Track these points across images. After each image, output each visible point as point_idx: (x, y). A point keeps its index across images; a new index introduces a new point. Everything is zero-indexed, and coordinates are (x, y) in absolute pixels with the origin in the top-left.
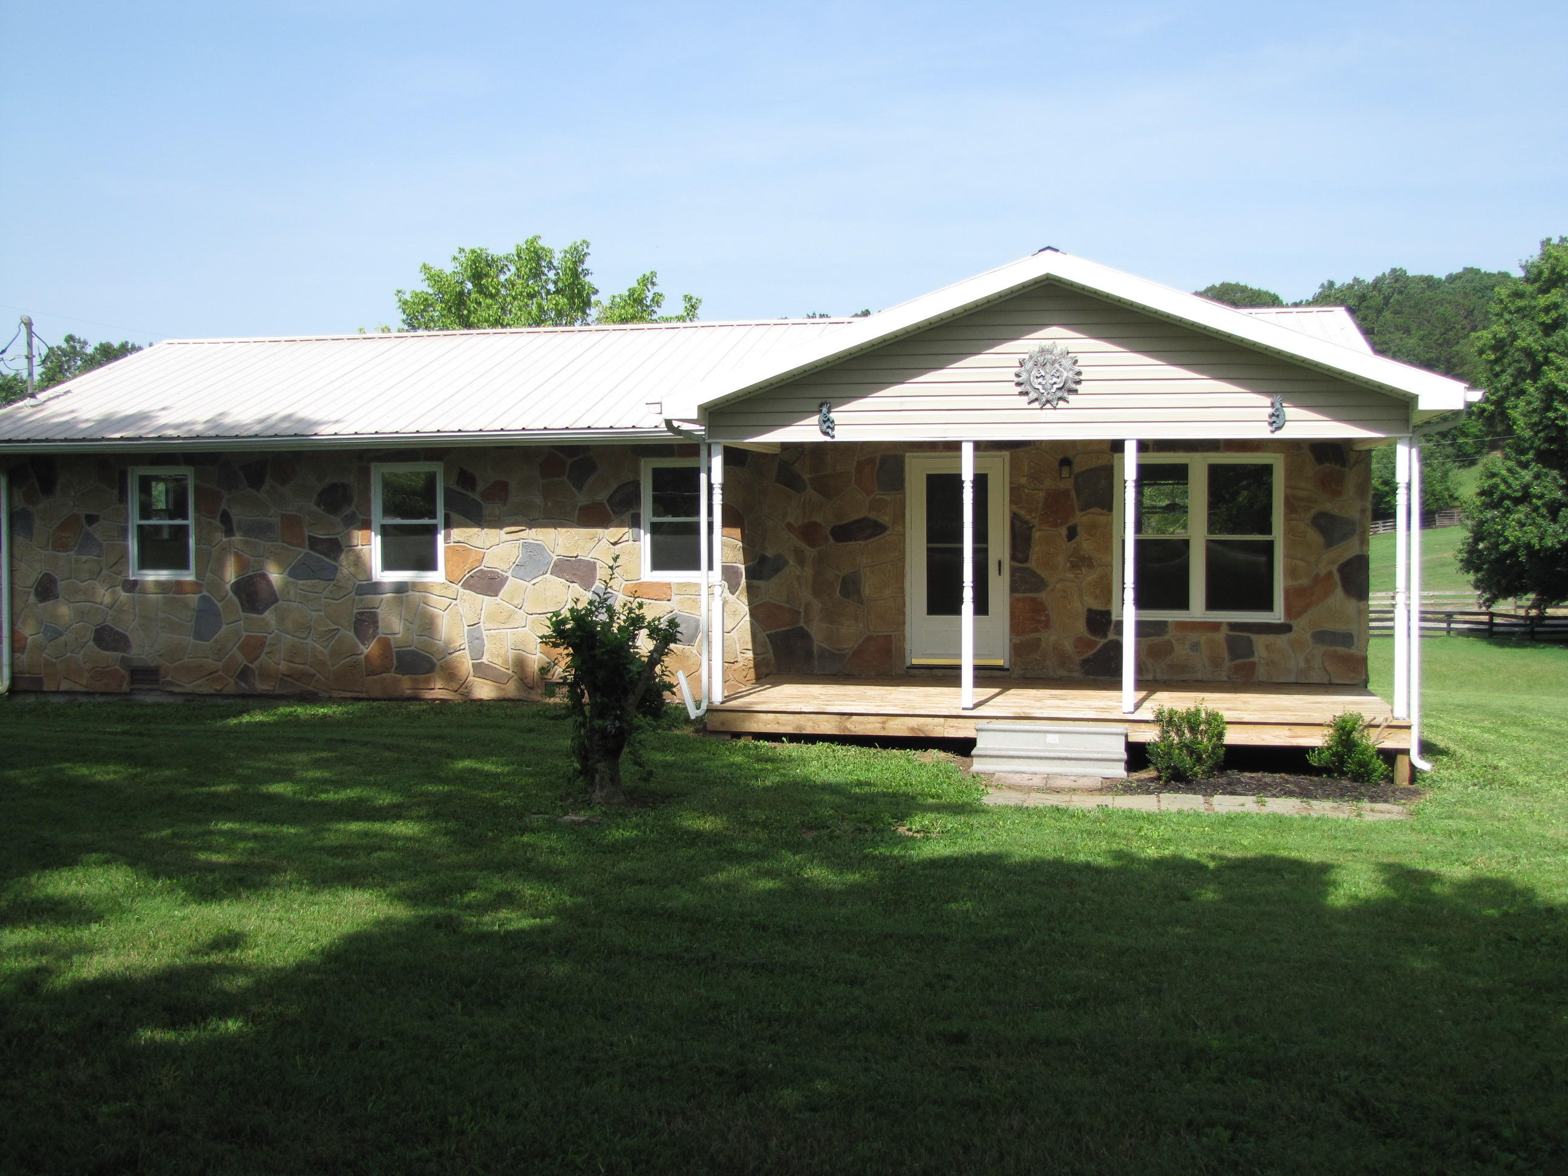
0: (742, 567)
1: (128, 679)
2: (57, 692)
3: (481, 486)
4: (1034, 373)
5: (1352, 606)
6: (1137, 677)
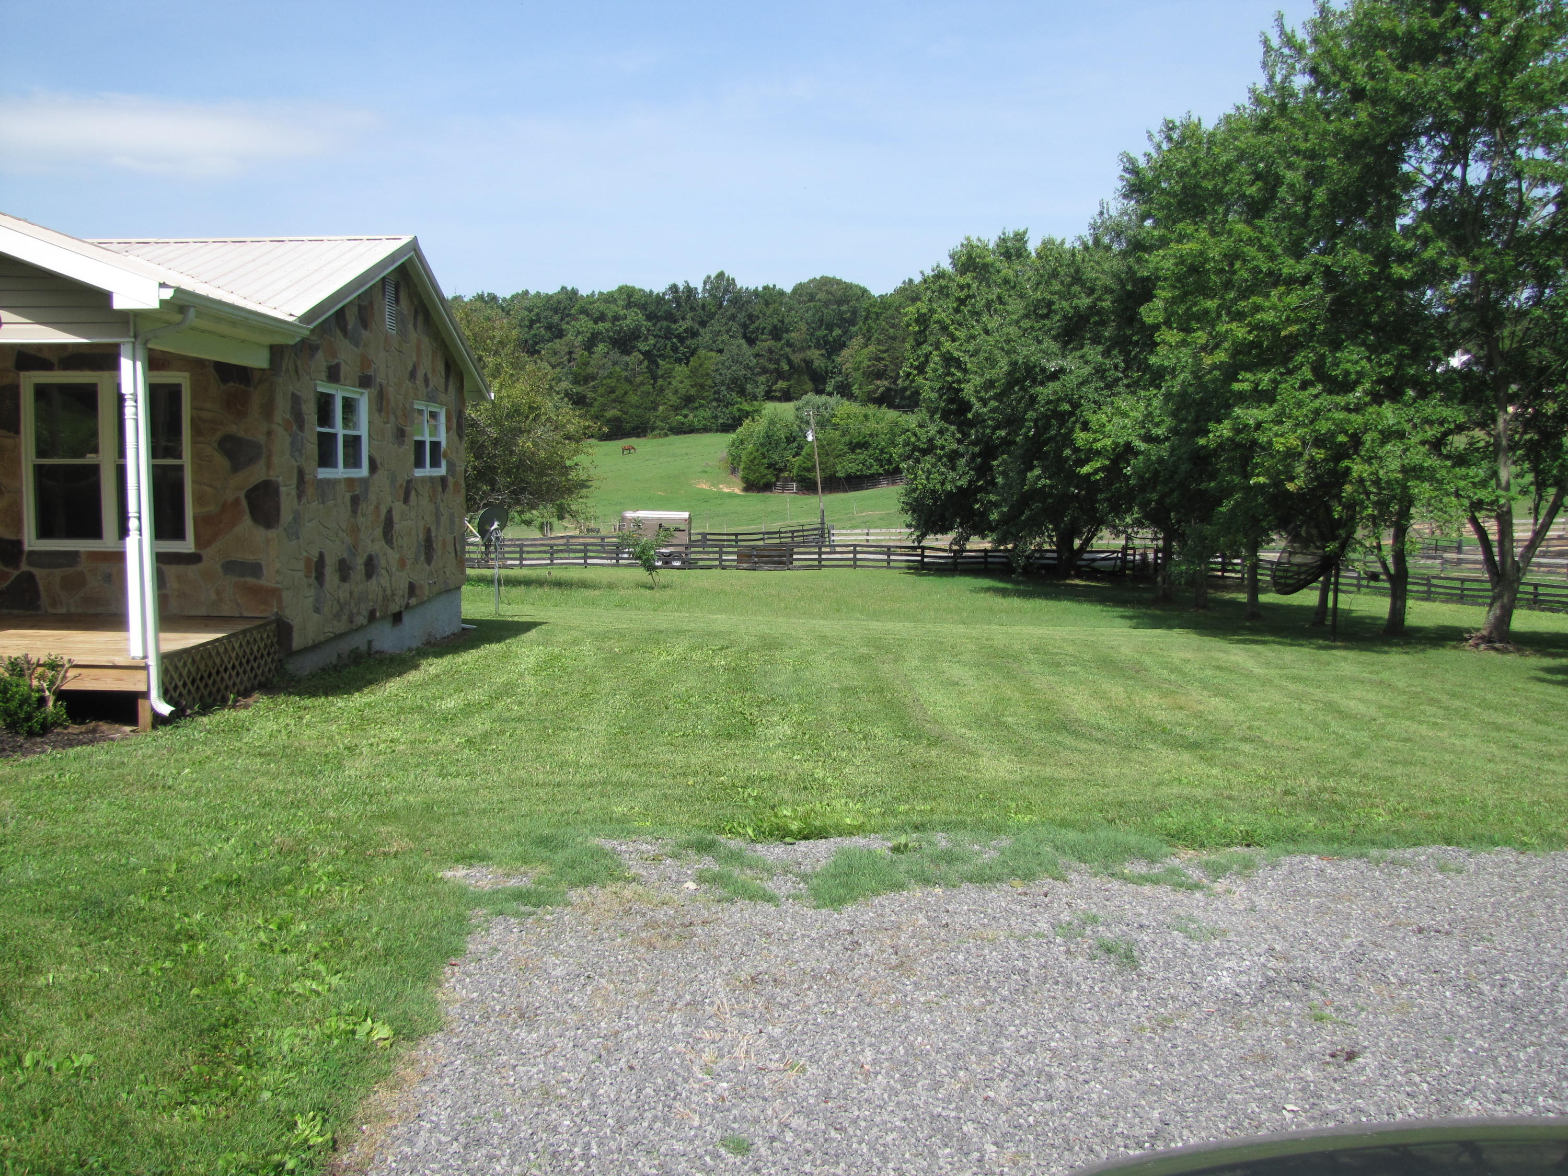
5: (260, 534)
6: (51, 611)
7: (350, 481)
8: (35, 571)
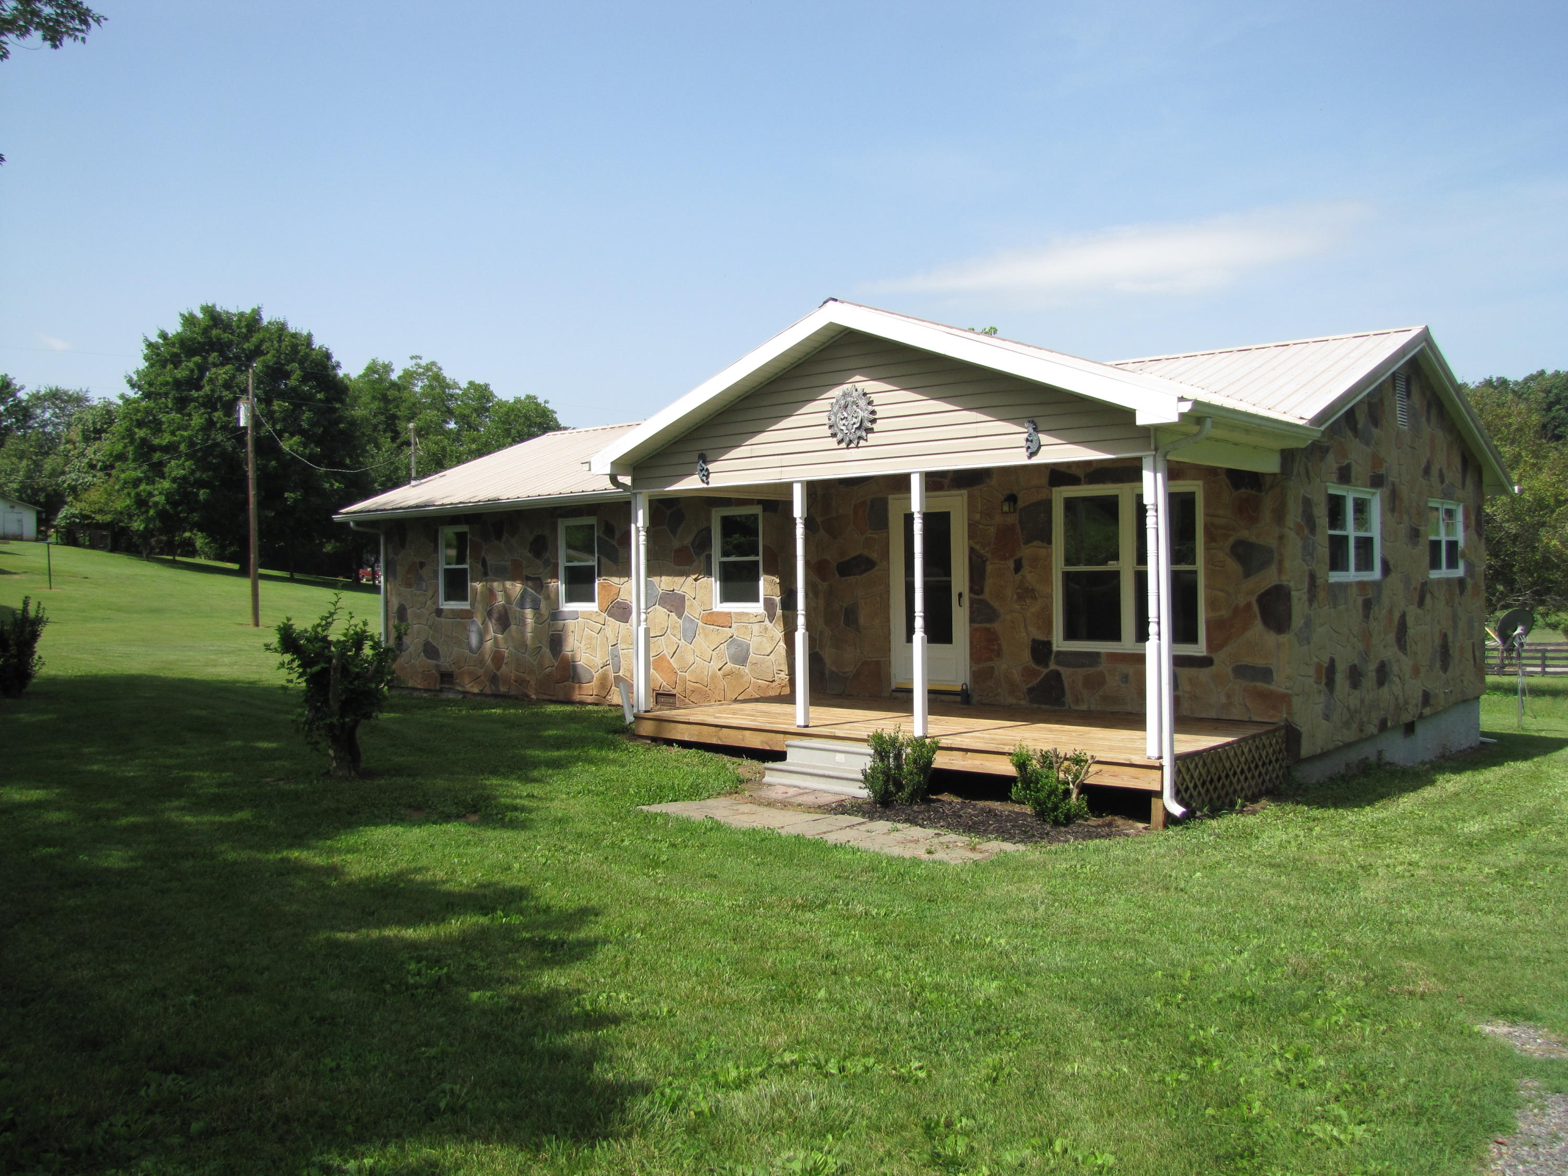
0: (777, 599)
1: (439, 680)
3: (617, 535)
4: (840, 415)
5: (1271, 638)
6: (1074, 707)
7: (1362, 585)
8: (1061, 669)
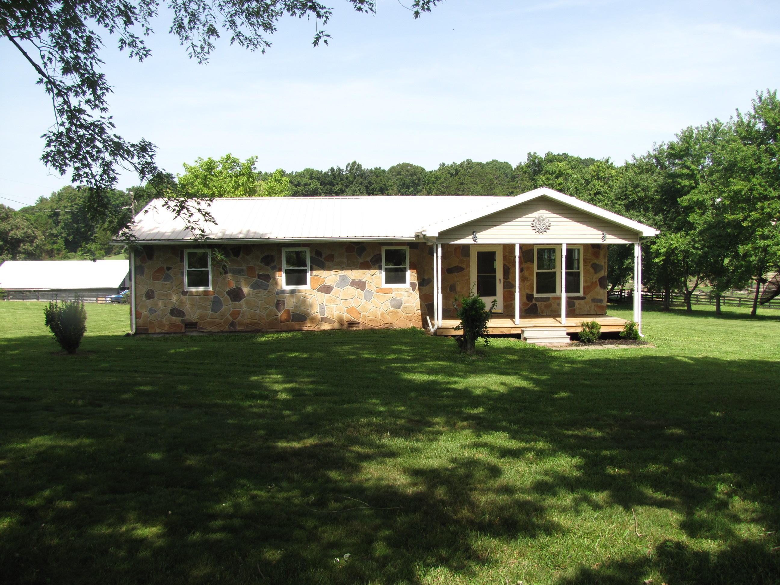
0: (417, 282)
1: (184, 327)
2: (155, 333)
3: (324, 256)
4: (537, 223)
5: (602, 291)
6: (541, 314)
8: (537, 303)
